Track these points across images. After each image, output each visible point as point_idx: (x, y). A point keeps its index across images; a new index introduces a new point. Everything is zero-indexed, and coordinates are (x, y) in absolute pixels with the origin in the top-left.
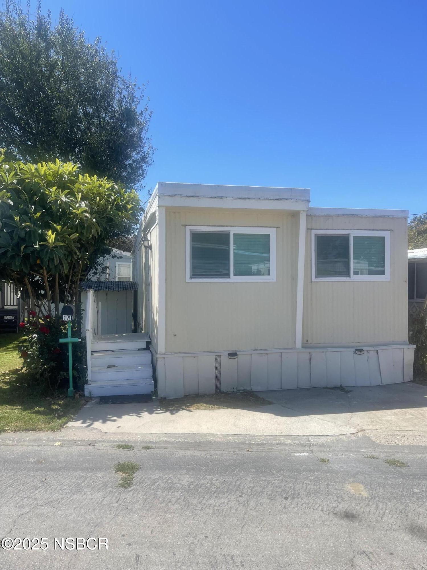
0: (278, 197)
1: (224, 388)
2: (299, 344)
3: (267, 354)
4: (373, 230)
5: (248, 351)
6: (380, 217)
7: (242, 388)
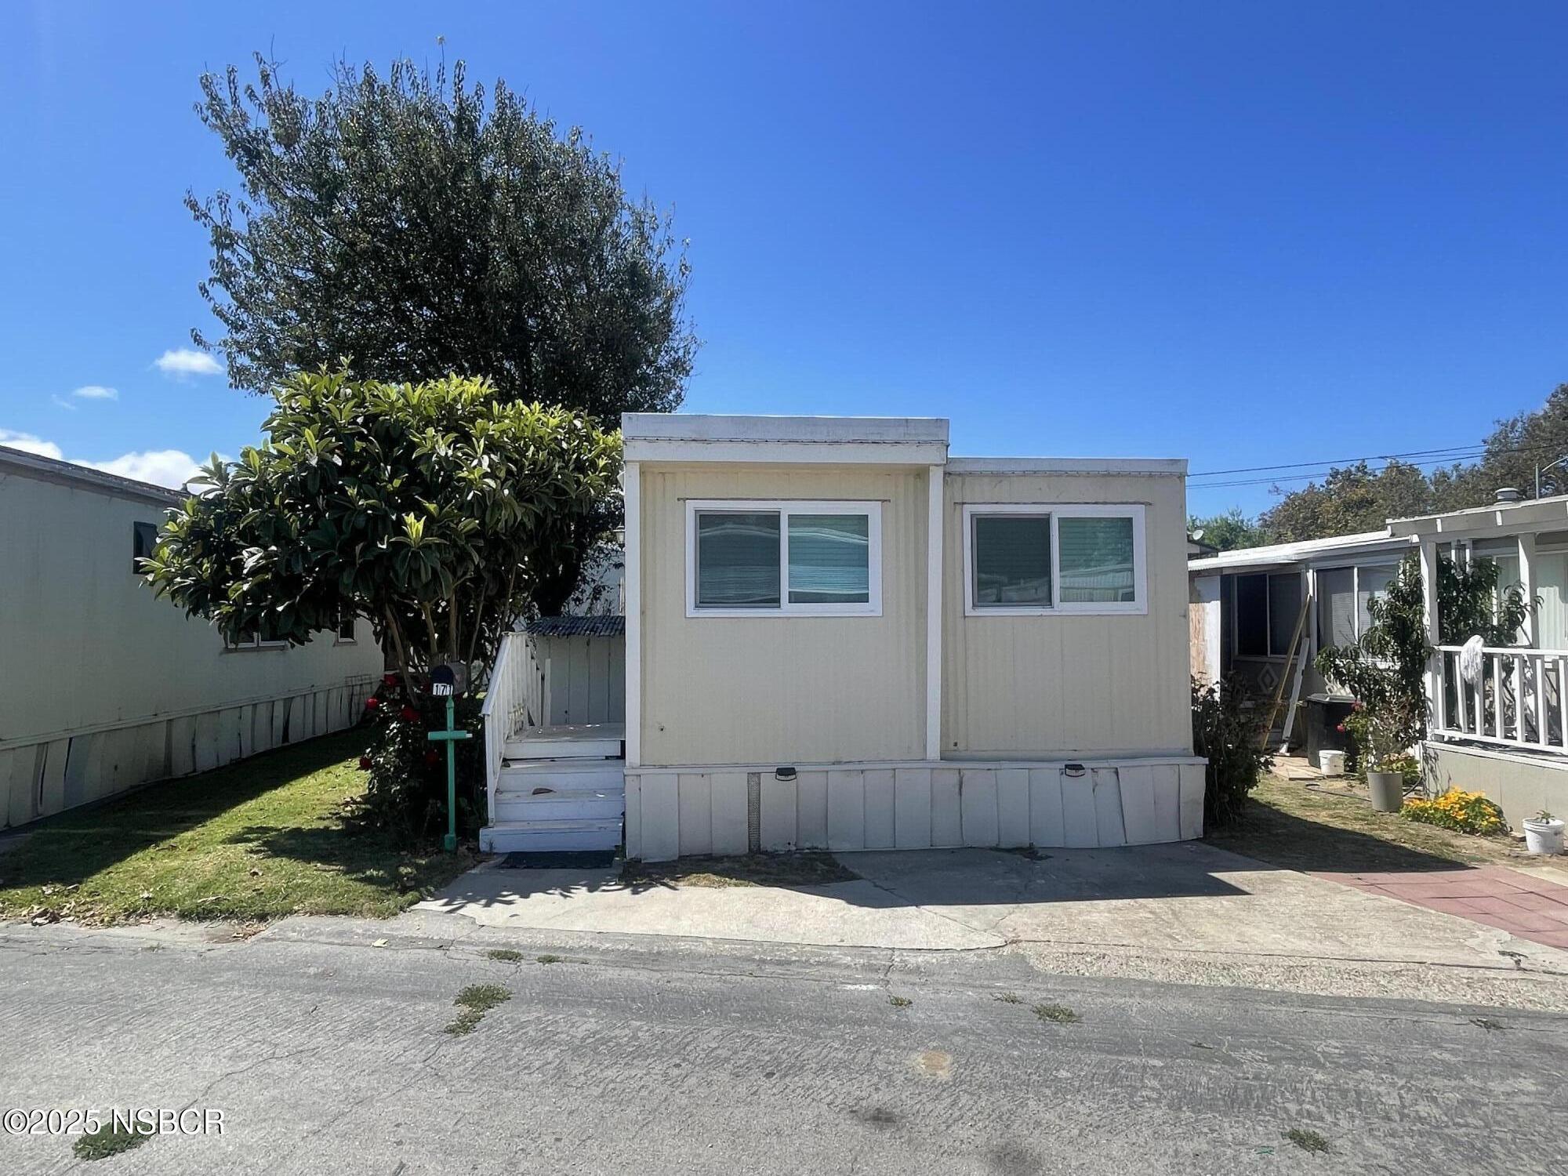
0: (876, 438)
1: (767, 844)
2: (934, 751)
3: (862, 771)
4: (1105, 503)
5: (820, 764)
6: (1119, 475)
7: (808, 845)
